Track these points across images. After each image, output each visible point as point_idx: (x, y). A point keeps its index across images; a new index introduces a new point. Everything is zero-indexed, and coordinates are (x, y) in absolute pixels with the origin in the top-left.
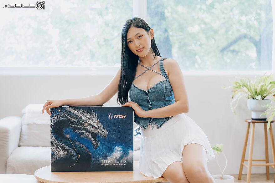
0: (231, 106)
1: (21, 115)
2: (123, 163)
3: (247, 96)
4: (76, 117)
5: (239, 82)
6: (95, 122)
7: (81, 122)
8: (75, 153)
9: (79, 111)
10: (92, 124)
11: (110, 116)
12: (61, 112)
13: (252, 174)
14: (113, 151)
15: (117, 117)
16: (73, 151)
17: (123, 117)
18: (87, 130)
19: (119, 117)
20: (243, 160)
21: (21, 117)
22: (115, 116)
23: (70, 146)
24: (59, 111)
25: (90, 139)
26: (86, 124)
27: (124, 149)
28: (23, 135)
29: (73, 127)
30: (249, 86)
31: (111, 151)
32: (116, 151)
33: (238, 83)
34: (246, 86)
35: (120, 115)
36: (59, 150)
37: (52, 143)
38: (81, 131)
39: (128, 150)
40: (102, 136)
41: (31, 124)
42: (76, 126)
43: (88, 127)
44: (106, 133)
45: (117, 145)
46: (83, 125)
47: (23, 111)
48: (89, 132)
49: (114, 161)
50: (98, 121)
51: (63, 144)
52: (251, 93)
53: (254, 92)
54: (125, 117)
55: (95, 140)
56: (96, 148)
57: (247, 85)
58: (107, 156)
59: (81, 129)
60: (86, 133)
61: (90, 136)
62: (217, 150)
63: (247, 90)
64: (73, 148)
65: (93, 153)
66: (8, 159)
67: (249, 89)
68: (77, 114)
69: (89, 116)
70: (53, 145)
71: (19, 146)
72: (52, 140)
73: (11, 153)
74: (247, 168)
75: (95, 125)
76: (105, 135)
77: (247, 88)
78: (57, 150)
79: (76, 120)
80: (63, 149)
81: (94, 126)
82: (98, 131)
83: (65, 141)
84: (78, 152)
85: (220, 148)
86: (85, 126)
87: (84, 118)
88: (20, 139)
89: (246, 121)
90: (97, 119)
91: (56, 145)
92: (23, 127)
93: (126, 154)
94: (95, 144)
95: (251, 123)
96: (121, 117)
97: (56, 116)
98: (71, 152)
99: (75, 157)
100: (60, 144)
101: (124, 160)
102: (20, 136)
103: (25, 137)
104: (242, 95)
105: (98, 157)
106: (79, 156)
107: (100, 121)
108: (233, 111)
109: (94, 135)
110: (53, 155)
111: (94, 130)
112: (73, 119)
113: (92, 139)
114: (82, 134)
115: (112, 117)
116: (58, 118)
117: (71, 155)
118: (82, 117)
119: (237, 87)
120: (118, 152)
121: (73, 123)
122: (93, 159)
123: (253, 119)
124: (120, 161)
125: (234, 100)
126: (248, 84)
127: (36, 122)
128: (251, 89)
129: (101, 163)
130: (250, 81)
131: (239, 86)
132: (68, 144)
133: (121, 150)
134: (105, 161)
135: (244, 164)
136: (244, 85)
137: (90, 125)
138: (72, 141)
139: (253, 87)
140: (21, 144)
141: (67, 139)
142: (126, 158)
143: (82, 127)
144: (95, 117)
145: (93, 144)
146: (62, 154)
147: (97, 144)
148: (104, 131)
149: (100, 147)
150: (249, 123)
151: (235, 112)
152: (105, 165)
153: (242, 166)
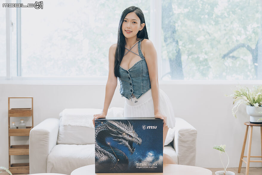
0: (233, 111)
1: (59, 118)
2: (154, 166)
3: (246, 103)
4: (116, 128)
5: (240, 91)
6: (132, 132)
7: (120, 132)
8: (115, 158)
9: (118, 123)
10: (129, 134)
11: (144, 127)
12: (103, 124)
13: (250, 168)
14: (146, 156)
15: (149, 128)
16: (113, 156)
17: (154, 128)
18: (124, 139)
19: (151, 128)
20: (242, 156)
21: (59, 119)
22: (148, 127)
23: (110, 152)
24: (102, 123)
25: (127, 146)
26: (124, 134)
27: (155, 154)
28: (61, 134)
29: (113, 136)
30: (248, 95)
31: (144, 156)
32: (148, 156)
33: (238, 92)
34: (245, 94)
35: (152, 127)
36: (102, 155)
37: (96, 149)
38: (120, 140)
39: (159, 155)
40: (137, 143)
41: (66, 125)
42: (116, 135)
43: (126, 136)
44: (140, 141)
45: (149, 151)
46: (121, 134)
47: (60, 114)
48: (127, 140)
49: (147, 165)
50: (134, 131)
51: (105, 151)
52: (250, 101)
53: (252, 100)
54: (156, 128)
55: (131, 147)
56: (132, 153)
57: (247, 94)
58: (141, 160)
59: (120, 138)
60: (124, 141)
61: (127, 144)
62: (221, 150)
63: (246, 98)
64: (113, 154)
65: (129, 157)
66: (48, 156)
67: (248, 98)
68: (117, 126)
69: (126, 127)
70: (97, 151)
71: (57, 144)
72: (96, 147)
73: (51, 151)
74: (246, 164)
75: (132, 134)
76: (140, 143)
77: (246, 97)
78: (100, 155)
79: (116, 131)
80: (105, 154)
81: (130, 135)
82: (134, 140)
83: (107, 148)
84: (117, 157)
85: (223, 148)
86: (123, 135)
87: (122, 129)
88: (58, 137)
89: (245, 124)
90: (133, 130)
91: (100, 151)
92: (60, 128)
93: (157, 159)
94: (131, 150)
95: (249, 126)
96: (153, 128)
97: (99, 127)
98: (111, 157)
99: (115, 161)
100: (103, 150)
101: (155, 164)
102: (58, 136)
103: (61, 136)
104: (242, 101)
105: (134, 161)
106: (118, 160)
107: (136, 131)
108: (234, 116)
109: (131, 143)
110: (96, 159)
111: (130, 139)
112: (113, 130)
113: (129, 146)
114: (121, 142)
115: (145, 128)
116: (101, 128)
117: (111, 159)
118: (121, 128)
119: (238, 95)
120: (150, 156)
121: (113, 133)
122: (130, 163)
123: (251, 123)
124: (152, 164)
125: (236, 106)
126: (247, 92)
127: (71, 124)
128: (249, 97)
129: (136, 166)
130: (249, 91)
131: (239, 95)
132: (109, 150)
133: (153, 155)
134: (140, 164)
135: (244, 160)
136: (243, 94)
137: (128, 134)
138: (113, 148)
139: (251, 96)
140: (59, 142)
141: (108, 146)
142: (157, 162)
143: (121, 136)
144: (131, 127)
145: (130, 150)
146: (104, 158)
147: (133, 150)
148: (139, 139)
149: (136, 153)
150: (248, 126)
151: (236, 116)
152: (139, 168)
153: (241, 162)
